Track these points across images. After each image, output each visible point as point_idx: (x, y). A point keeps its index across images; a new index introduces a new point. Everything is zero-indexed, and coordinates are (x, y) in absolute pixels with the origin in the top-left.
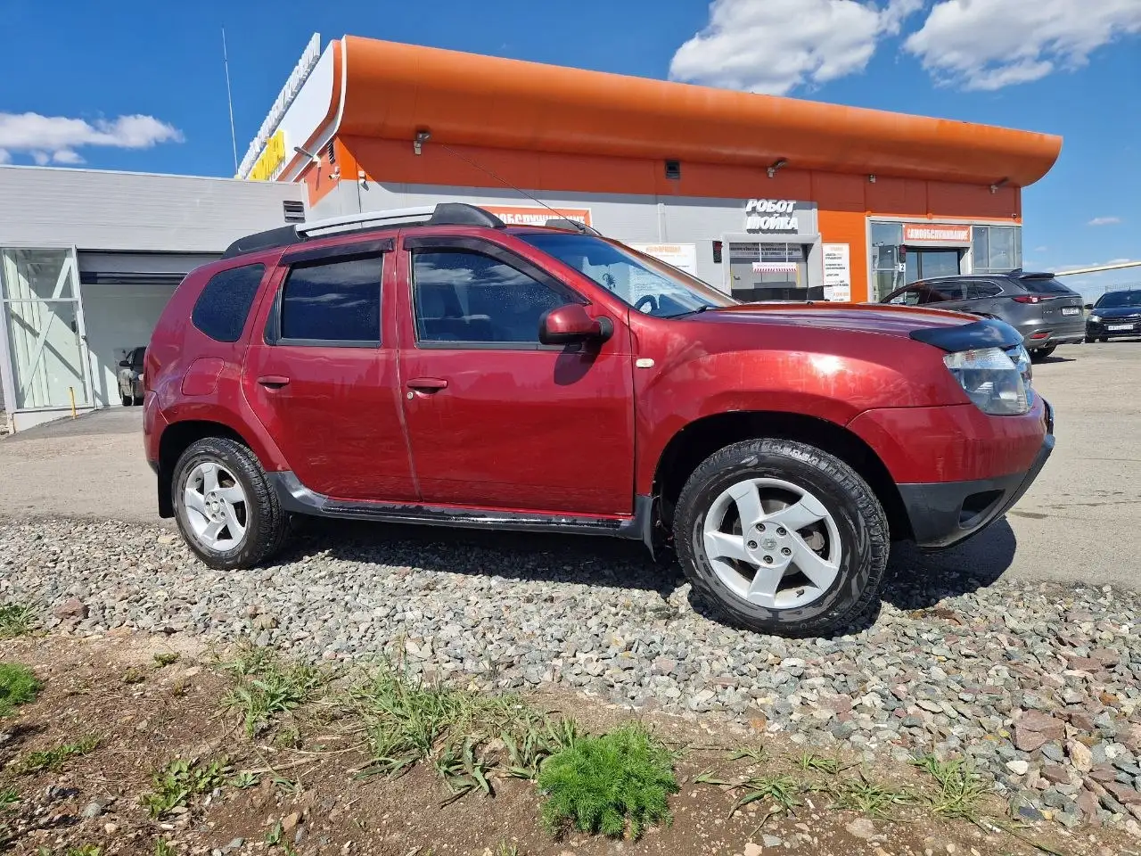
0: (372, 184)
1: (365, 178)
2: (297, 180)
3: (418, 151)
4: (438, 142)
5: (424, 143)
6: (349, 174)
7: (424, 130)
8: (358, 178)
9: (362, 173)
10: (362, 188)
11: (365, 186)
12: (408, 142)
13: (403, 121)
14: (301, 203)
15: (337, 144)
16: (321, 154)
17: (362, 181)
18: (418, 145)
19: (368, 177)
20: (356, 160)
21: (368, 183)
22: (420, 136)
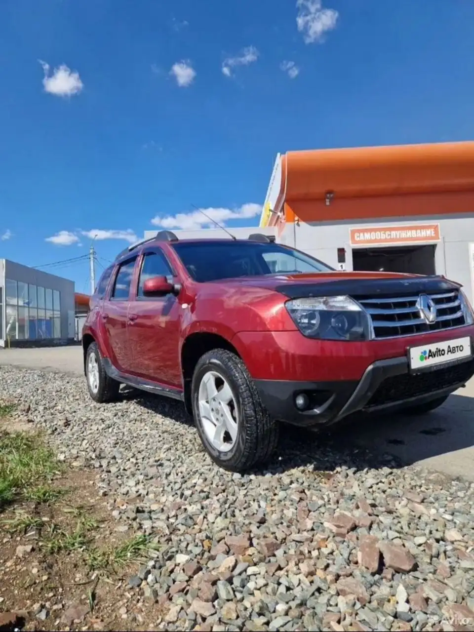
0: (302, 223)
1: (298, 220)
2: (275, 225)
3: (328, 203)
4: (337, 198)
5: (331, 200)
6: (289, 219)
7: (330, 192)
8: (294, 221)
9: (296, 218)
10: (296, 226)
11: (298, 225)
12: (323, 200)
13: (318, 189)
14: (274, 236)
15: (286, 205)
16: (281, 212)
17: (296, 222)
18: (328, 200)
19: (300, 220)
20: (295, 212)
21: (300, 223)
22: (328, 195)
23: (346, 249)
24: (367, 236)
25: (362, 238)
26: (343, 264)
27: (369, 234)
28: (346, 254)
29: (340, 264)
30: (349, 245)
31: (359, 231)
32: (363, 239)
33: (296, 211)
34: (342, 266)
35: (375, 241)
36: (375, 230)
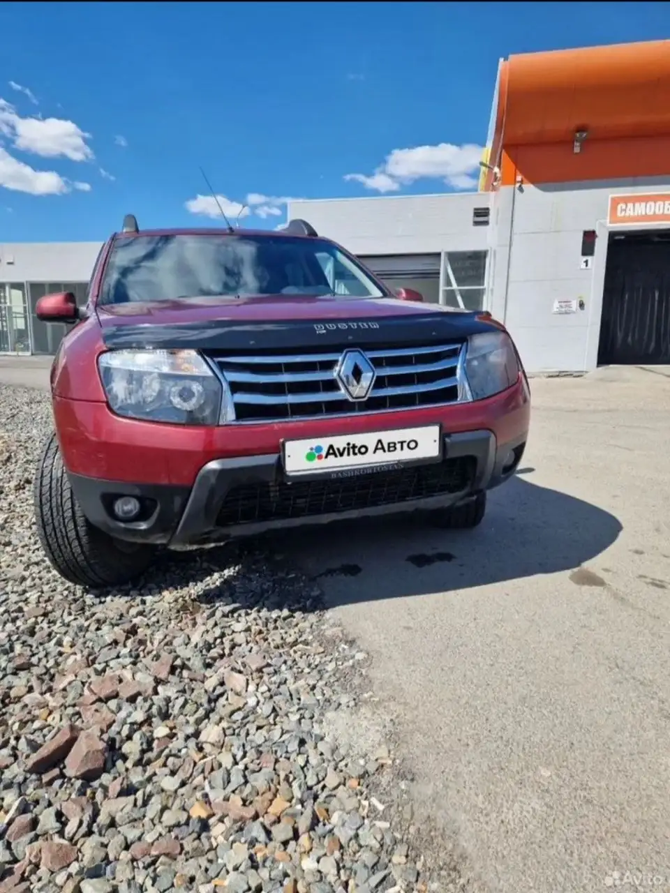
0: (529, 188)
1: (522, 182)
3: (577, 150)
4: (596, 139)
5: (585, 143)
6: (507, 180)
7: (581, 129)
8: (514, 182)
9: (519, 178)
10: (517, 192)
11: (521, 189)
12: (568, 142)
13: (558, 124)
14: (488, 209)
15: (504, 154)
16: (498, 165)
17: (518, 185)
18: (577, 144)
19: (525, 180)
20: (517, 167)
21: (524, 186)
22: (578, 135)
23: (597, 233)
24: (641, 209)
25: (630, 212)
26: (589, 258)
27: (643, 204)
28: (597, 241)
29: (585, 258)
30: (602, 225)
31: (626, 200)
32: (632, 214)
33: (520, 165)
34: (586, 262)
35: (655, 217)
36: (655, 199)
